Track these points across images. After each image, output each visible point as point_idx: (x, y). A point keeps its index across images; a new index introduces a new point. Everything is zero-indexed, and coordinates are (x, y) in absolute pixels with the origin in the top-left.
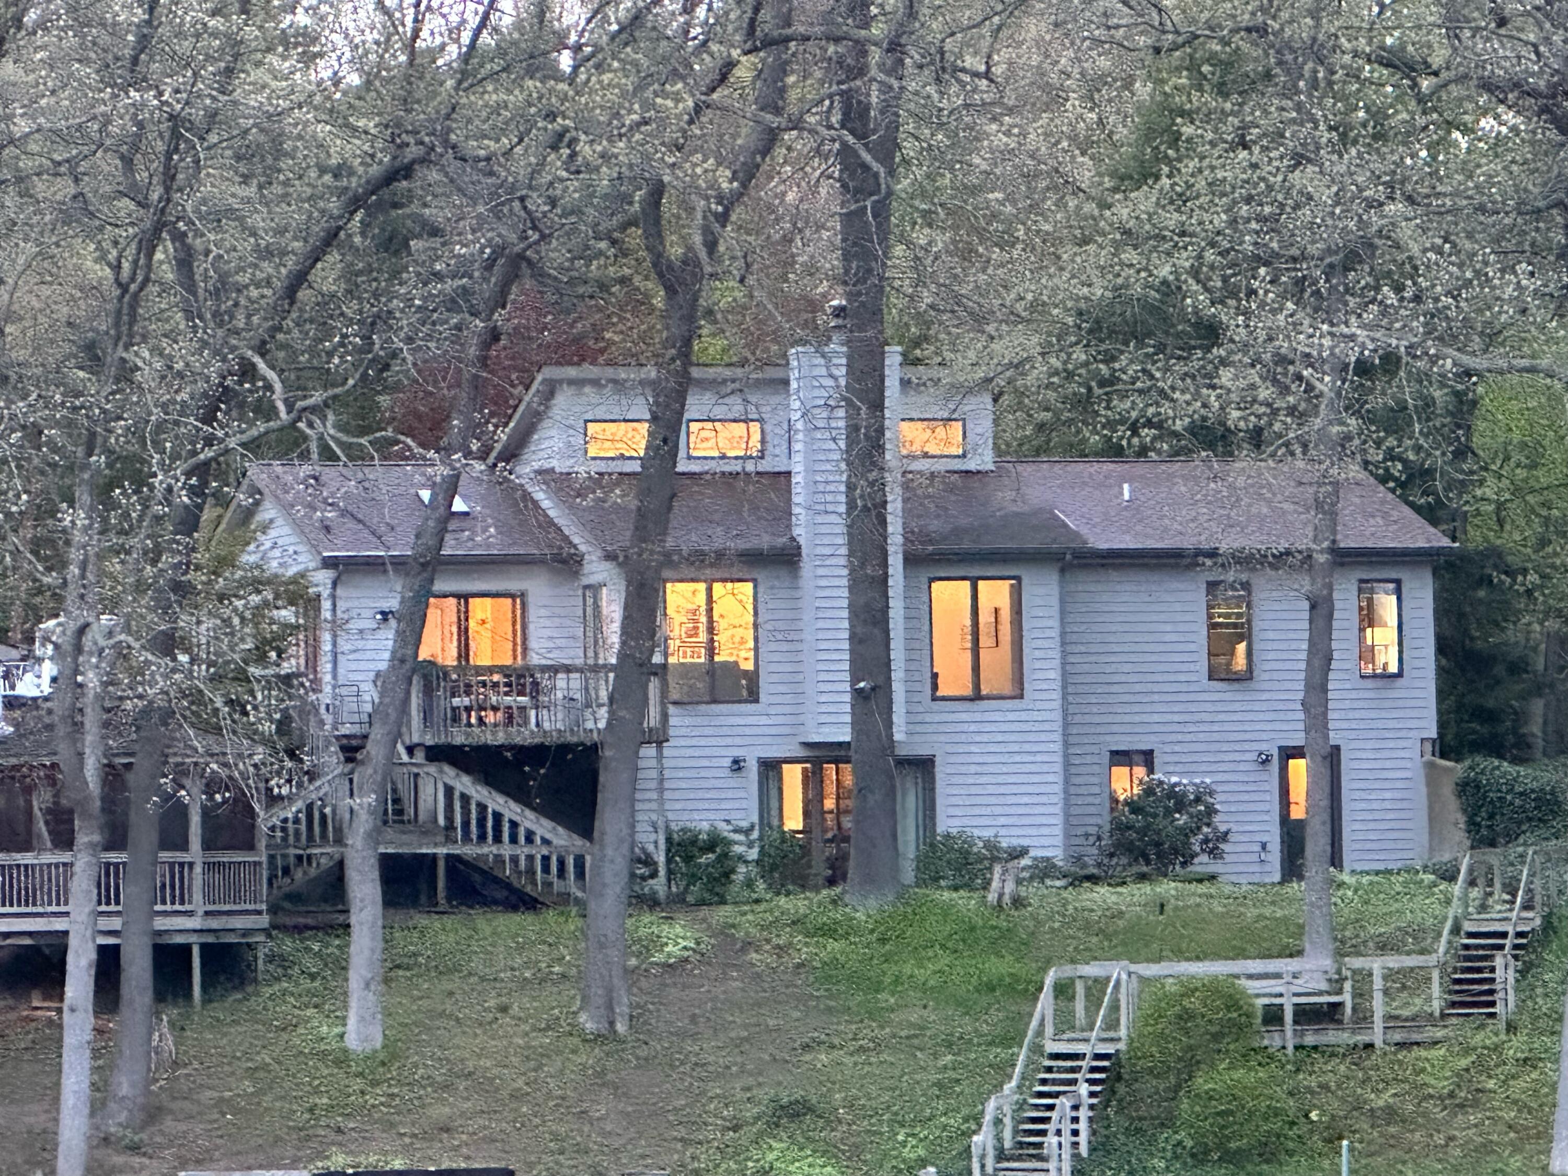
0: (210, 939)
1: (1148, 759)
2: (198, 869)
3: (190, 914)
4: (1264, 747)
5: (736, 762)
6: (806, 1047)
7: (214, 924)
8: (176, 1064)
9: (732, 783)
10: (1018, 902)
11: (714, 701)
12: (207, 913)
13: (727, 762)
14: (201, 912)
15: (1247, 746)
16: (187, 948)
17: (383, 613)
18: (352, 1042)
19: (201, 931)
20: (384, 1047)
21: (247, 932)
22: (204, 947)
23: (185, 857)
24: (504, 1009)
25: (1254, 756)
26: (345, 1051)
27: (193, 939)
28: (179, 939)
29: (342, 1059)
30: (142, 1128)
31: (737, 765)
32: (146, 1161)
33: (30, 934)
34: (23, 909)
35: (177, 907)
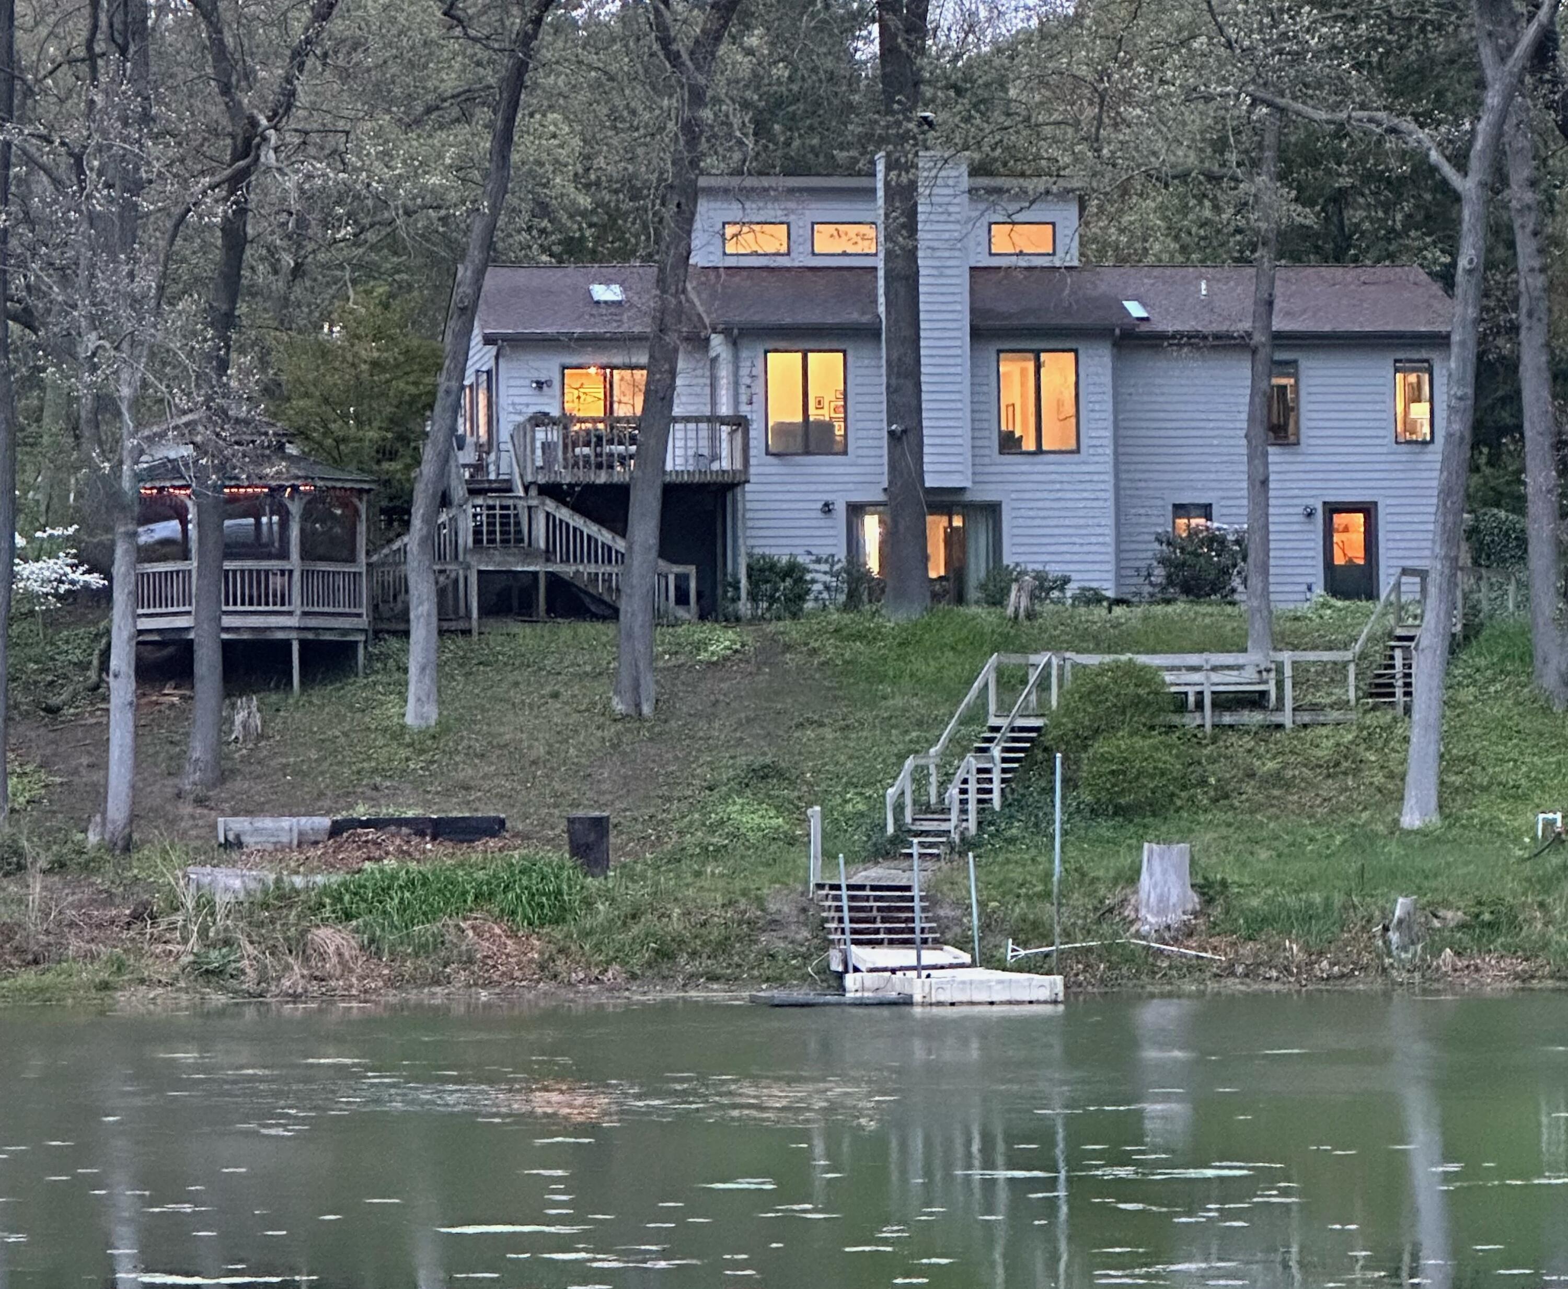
0: (310, 636)
1: (1206, 511)
2: (296, 576)
3: (290, 613)
4: (1310, 502)
5: (826, 505)
6: (800, 726)
7: (313, 622)
8: (261, 737)
9: (822, 523)
10: (1031, 615)
11: (807, 453)
12: (305, 614)
13: (820, 505)
14: (298, 612)
15: (1296, 501)
16: (287, 643)
17: (538, 382)
18: (409, 720)
19: (299, 628)
20: (439, 723)
21: (345, 632)
22: (303, 643)
23: (286, 565)
24: (555, 695)
25: (1300, 510)
26: (403, 727)
27: (293, 635)
28: (280, 635)
29: (398, 733)
30: (214, 786)
31: (827, 508)
32: (206, 811)
33: (159, 631)
34: (152, 611)
35: (278, 608)
